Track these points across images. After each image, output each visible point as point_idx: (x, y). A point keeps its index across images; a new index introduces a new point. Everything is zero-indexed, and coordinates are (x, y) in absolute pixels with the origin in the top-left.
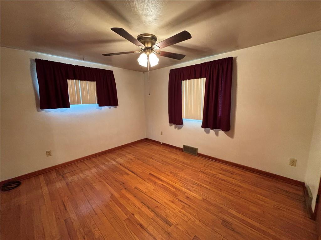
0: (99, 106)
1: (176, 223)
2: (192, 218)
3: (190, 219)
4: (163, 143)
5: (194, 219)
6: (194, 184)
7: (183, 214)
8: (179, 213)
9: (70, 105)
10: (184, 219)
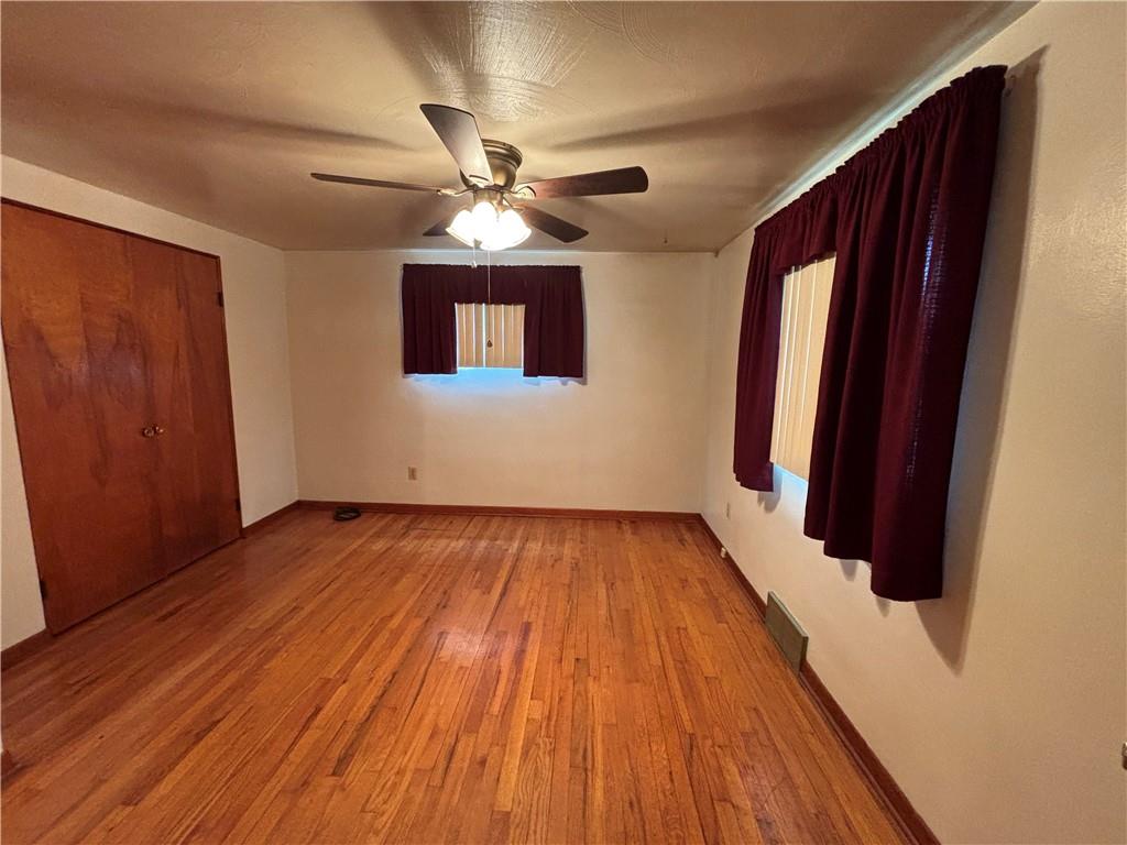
0: (525, 375)
1: (347, 783)
2: (384, 818)
3: (378, 814)
4: (727, 554)
5: (383, 827)
6: (574, 751)
7: (395, 784)
8: (395, 770)
9: (459, 369)
10: (374, 796)
